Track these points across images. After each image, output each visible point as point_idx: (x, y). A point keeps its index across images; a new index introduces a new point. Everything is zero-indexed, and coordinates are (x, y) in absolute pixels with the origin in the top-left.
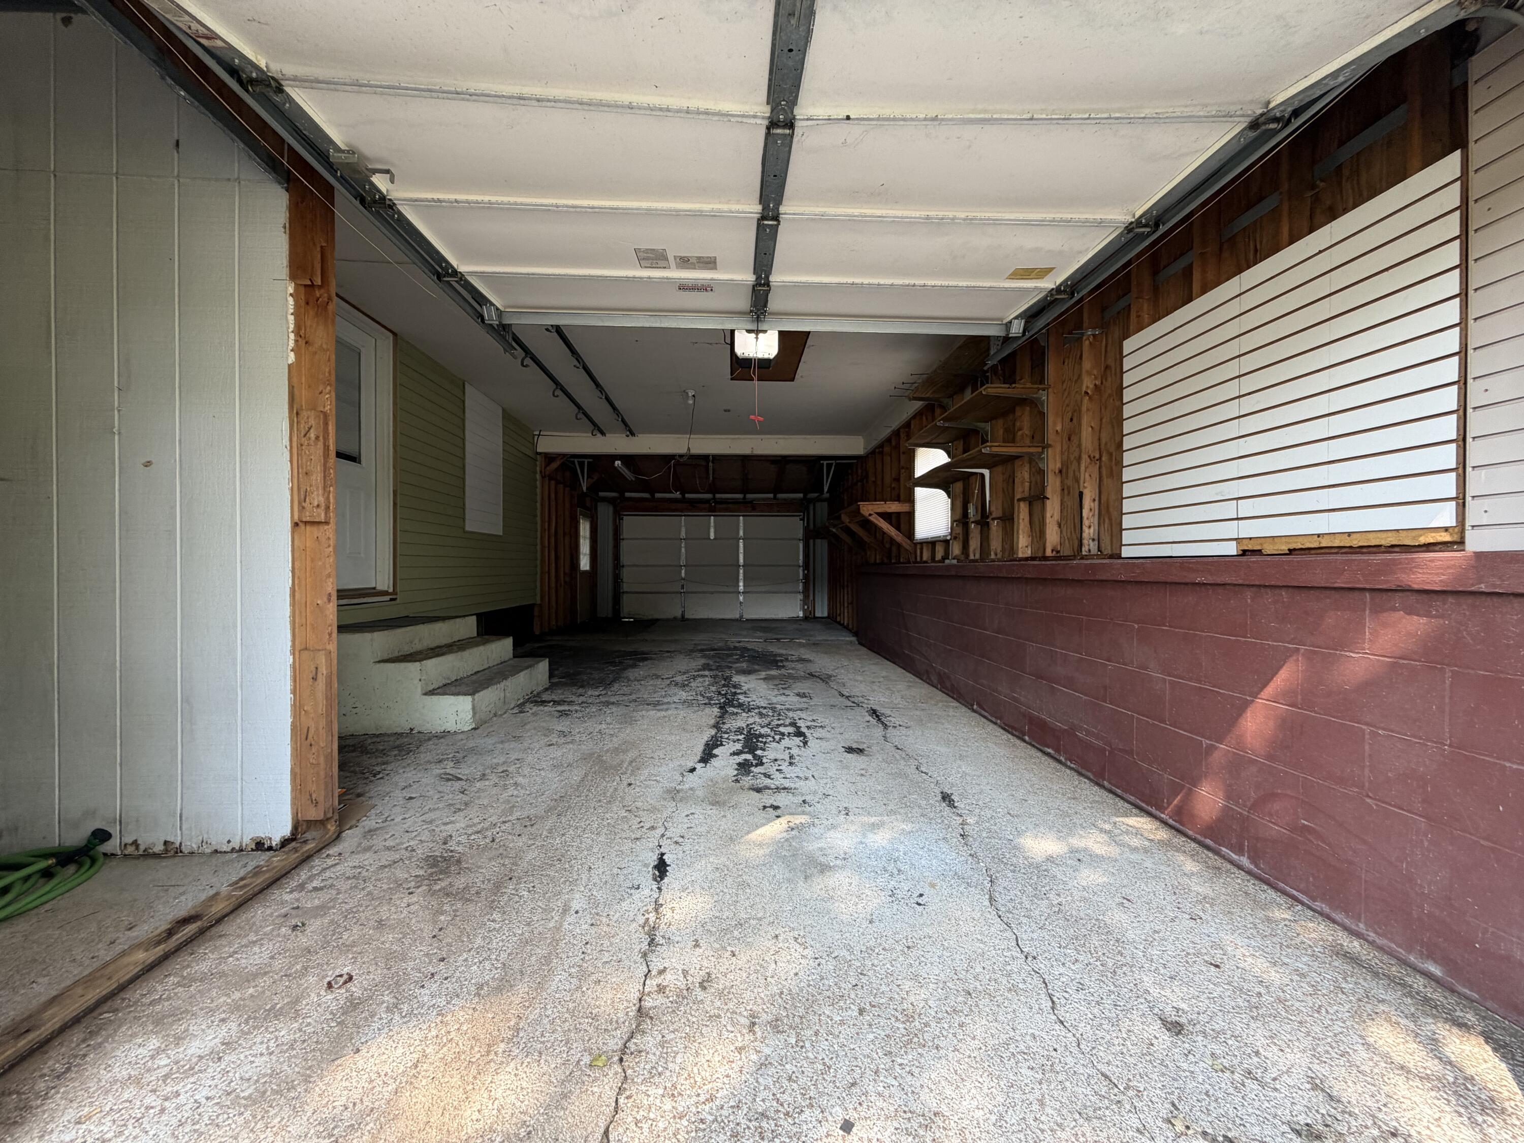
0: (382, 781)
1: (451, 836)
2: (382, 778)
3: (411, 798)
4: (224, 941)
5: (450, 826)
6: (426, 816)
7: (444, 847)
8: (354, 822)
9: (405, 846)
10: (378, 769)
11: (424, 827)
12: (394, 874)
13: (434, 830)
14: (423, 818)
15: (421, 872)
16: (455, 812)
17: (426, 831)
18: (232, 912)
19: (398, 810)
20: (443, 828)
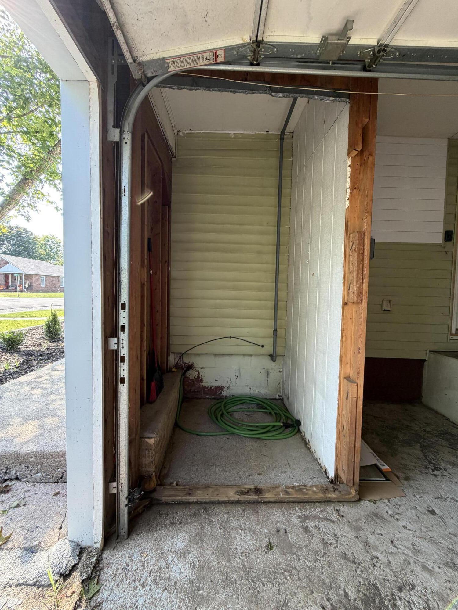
0: (434, 477)
1: (413, 587)
2: (436, 476)
3: (433, 512)
4: (253, 517)
5: (426, 575)
6: (421, 542)
7: (396, 592)
8: (377, 498)
9: (375, 554)
10: (443, 465)
11: (407, 552)
12: (341, 571)
13: (409, 563)
14: (417, 541)
15: (352, 596)
16: (446, 564)
17: (403, 557)
18: (275, 502)
19: (411, 513)
20: (418, 569)
